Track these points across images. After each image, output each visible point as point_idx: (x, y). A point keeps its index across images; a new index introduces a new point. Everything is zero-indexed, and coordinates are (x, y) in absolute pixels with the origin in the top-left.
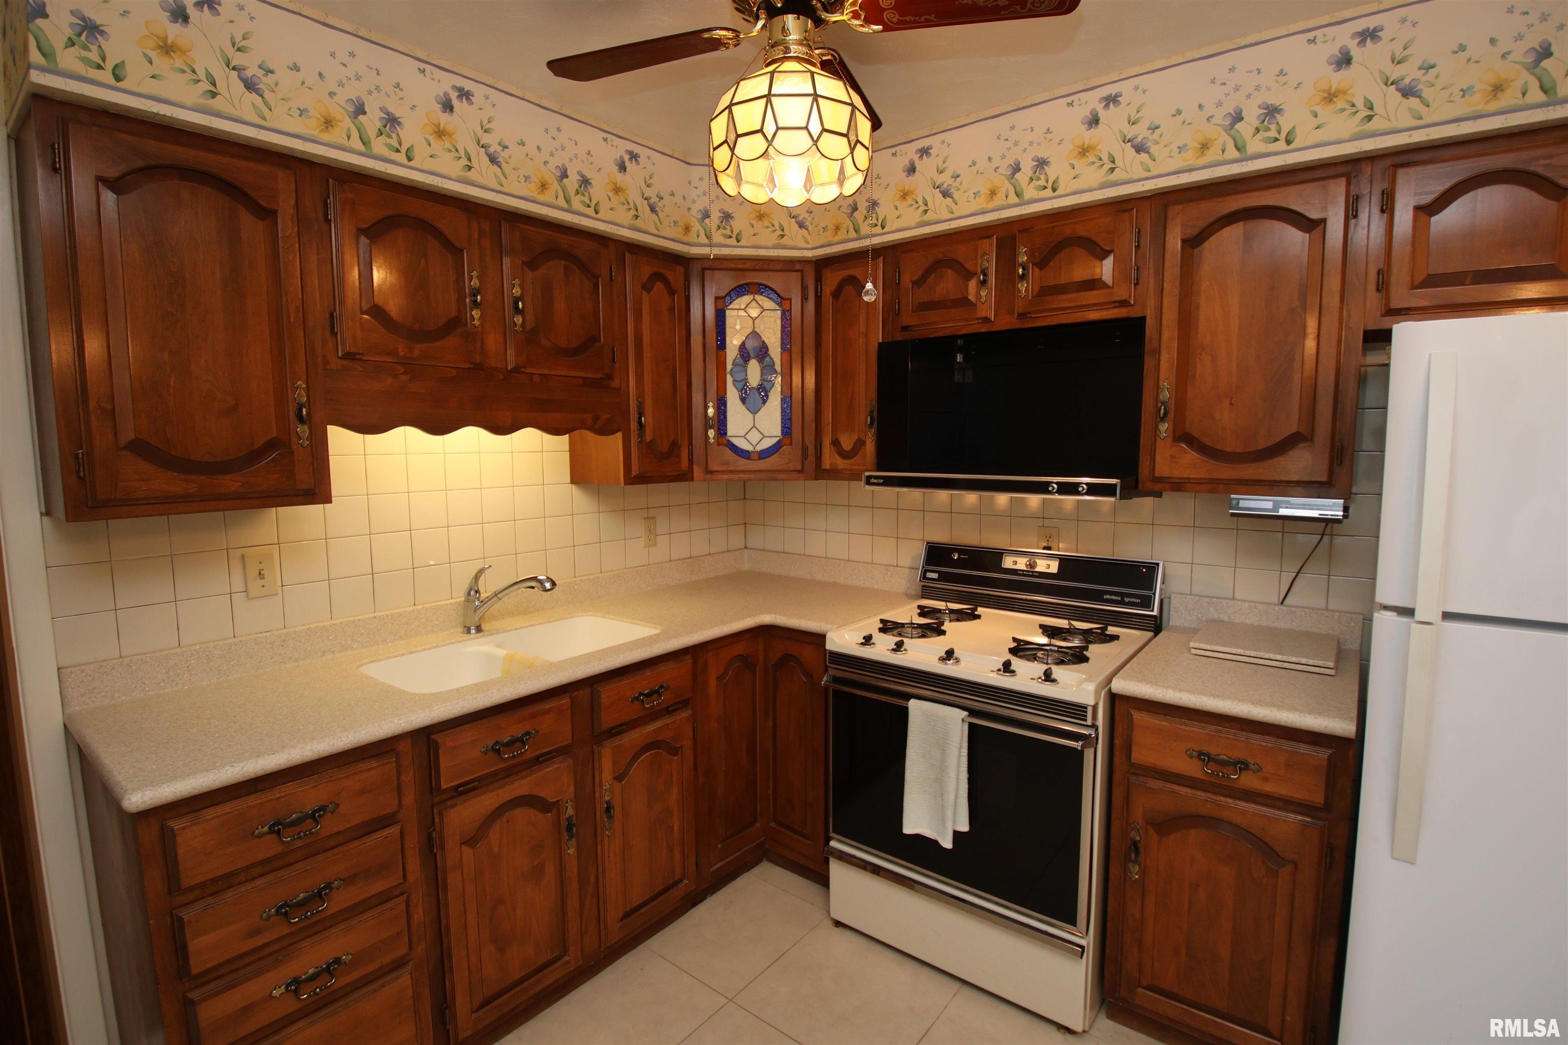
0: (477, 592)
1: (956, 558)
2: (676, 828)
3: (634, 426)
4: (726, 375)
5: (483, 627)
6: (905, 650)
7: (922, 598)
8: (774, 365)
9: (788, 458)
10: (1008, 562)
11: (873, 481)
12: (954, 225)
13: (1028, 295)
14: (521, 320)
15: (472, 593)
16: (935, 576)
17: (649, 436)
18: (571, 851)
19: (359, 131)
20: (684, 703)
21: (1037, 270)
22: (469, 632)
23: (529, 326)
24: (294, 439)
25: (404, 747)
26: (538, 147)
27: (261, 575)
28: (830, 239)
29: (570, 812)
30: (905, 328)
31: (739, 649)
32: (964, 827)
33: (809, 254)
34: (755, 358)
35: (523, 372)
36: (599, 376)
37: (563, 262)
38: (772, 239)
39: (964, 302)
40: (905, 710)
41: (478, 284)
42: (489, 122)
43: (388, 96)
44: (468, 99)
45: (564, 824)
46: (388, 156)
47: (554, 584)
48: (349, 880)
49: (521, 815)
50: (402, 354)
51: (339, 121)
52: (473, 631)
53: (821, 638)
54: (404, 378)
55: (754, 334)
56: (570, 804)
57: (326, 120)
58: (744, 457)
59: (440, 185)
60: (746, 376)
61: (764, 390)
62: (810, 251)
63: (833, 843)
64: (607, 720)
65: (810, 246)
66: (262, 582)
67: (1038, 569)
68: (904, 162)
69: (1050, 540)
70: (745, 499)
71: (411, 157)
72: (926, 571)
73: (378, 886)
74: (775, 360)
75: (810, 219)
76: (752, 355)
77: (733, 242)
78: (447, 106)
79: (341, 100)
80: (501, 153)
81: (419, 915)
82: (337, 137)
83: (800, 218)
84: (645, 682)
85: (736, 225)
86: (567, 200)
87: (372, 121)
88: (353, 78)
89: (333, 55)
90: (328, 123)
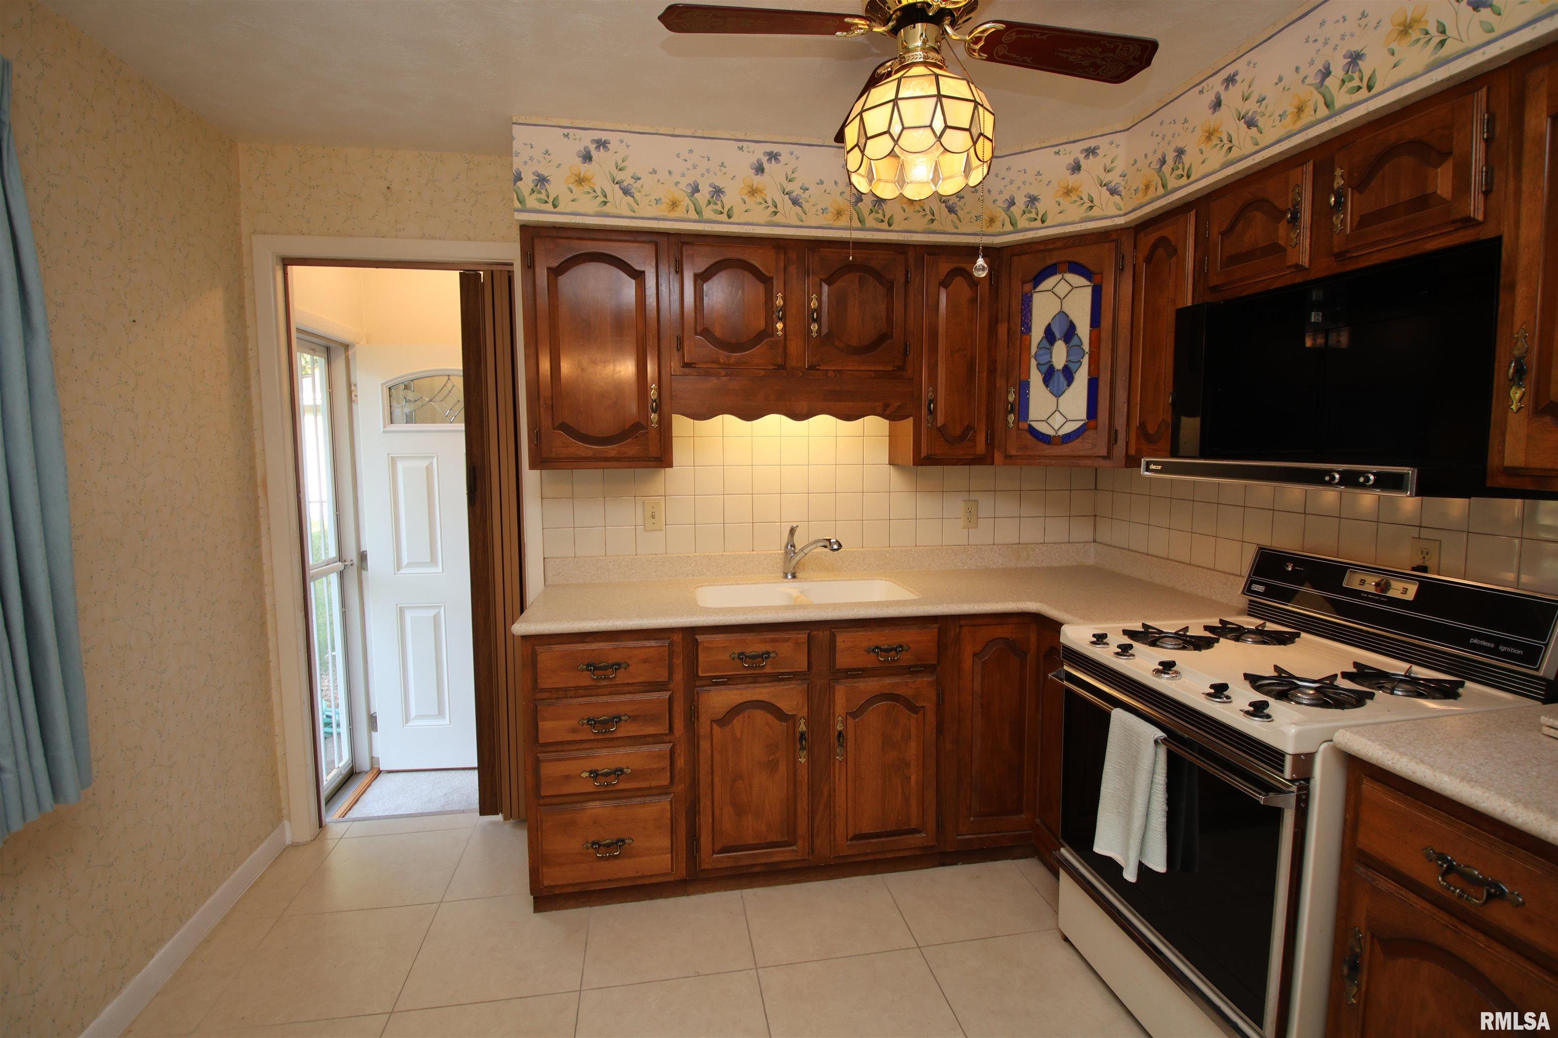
0: (791, 546)
1: (1290, 569)
2: (913, 778)
3: (924, 411)
4: (1030, 358)
5: (797, 575)
6: (1133, 655)
7: (1249, 615)
8: (1082, 344)
9: (1097, 443)
10: (1352, 581)
11: (1152, 467)
12: (1258, 158)
13: (1345, 229)
14: (817, 327)
15: (789, 547)
16: (1260, 588)
17: (940, 421)
18: (803, 760)
19: (694, 205)
20: (929, 669)
21: (1356, 195)
22: (786, 577)
23: (825, 331)
24: (649, 424)
25: (677, 638)
26: (835, 182)
27: (653, 517)
28: (1140, 201)
29: (802, 727)
30: (1214, 289)
31: (1003, 631)
32: (1158, 864)
33: (1121, 221)
34: (1061, 339)
35: (819, 370)
36: (890, 368)
37: (858, 274)
38: (1081, 212)
39: (1277, 250)
41: (782, 303)
42: (793, 173)
43: (715, 174)
44: (776, 159)
45: (798, 735)
46: (714, 219)
47: (840, 546)
48: (634, 718)
49: (760, 716)
50: (722, 361)
51: (682, 201)
52: (790, 577)
53: (1055, 626)
54: (724, 379)
55: (1062, 314)
56: (802, 721)
57: (673, 202)
58: (1045, 442)
59: (752, 232)
60: (1051, 358)
61: (1069, 374)
62: (1122, 218)
63: (1063, 851)
64: (843, 661)
65: (1122, 212)
66: (653, 521)
67: (1391, 593)
68: (1210, 97)
69: (1427, 558)
70: (1096, 489)
71: (731, 215)
72: (1251, 582)
73: (651, 730)
74: (1082, 339)
75: (1123, 183)
76: (1058, 335)
77: (1038, 224)
78: (760, 169)
79: (683, 185)
80: (803, 196)
81: (680, 763)
82: (679, 212)
83: (1113, 184)
84: (883, 638)
85: (1041, 207)
86: (861, 221)
87: (703, 196)
88: (691, 168)
89: (678, 156)
90: (674, 204)
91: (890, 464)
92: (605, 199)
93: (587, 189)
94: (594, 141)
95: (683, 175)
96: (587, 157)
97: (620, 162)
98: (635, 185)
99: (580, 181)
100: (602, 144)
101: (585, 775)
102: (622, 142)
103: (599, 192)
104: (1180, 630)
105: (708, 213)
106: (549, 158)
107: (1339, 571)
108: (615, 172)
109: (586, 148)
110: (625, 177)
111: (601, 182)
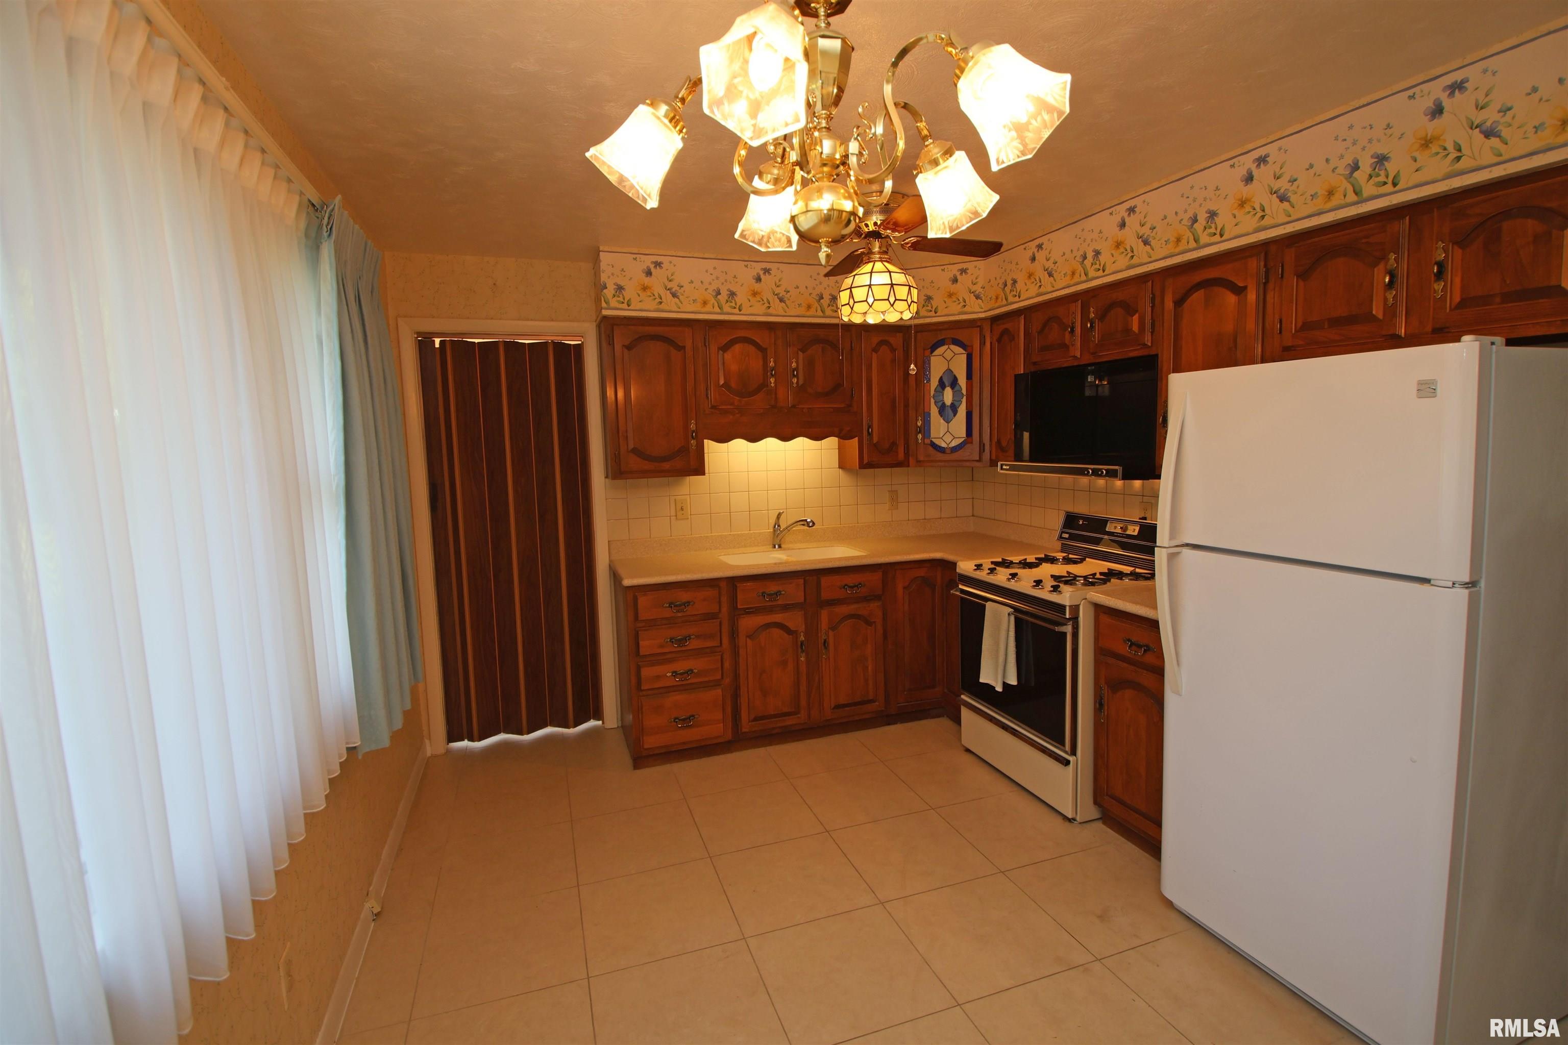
0: (778, 526)
1: (1081, 523)
2: (870, 668)
3: (865, 433)
4: (930, 398)
5: (782, 546)
6: (996, 574)
7: (1062, 552)
8: (962, 390)
9: (972, 452)
10: (1110, 528)
11: (1004, 467)
12: (1054, 295)
13: (1095, 341)
14: (796, 380)
15: (777, 526)
16: (1066, 536)
17: (875, 440)
18: (802, 659)
19: (718, 303)
20: (878, 598)
21: (1100, 322)
22: (775, 547)
23: (801, 382)
24: (690, 446)
25: (722, 584)
26: (806, 287)
27: (682, 509)
28: (993, 305)
29: (802, 638)
30: (1035, 363)
31: (922, 572)
32: (1013, 681)
33: (983, 316)
34: (949, 386)
35: (798, 408)
36: (842, 406)
37: (821, 345)
38: (959, 308)
39: (1065, 347)
40: (983, 607)
41: (774, 365)
42: (779, 281)
43: (730, 282)
44: (769, 273)
45: (799, 643)
46: (731, 312)
47: (814, 524)
48: (697, 638)
49: (776, 632)
50: (736, 404)
51: (710, 301)
52: (777, 546)
53: (953, 565)
54: (737, 415)
55: (949, 371)
56: (802, 634)
58: (941, 452)
59: (754, 320)
60: (943, 398)
61: (954, 408)
62: (983, 314)
63: (963, 696)
64: (825, 595)
65: (983, 310)
66: (683, 512)
67: (1127, 532)
68: (1029, 254)
69: (1146, 512)
70: (973, 480)
71: (741, 310)
72: (1063, 532)
73: (709, 644)
74: (962, 387)
75: (983, 294)
76: (947, 384)
77: (933, 314)
78: (758, 279)
79: (710, 291)
80: (786, 296)
81: (727, 665)
82: (708, 308)
83: (977, 292)
84: (850, 579)
85: (934, 303)
86: (823, 311)
87: (723, 297)
88: (715, 279)
89: (707, 271)
90: (705, 303)
91: (839, 468)
92: (660, 301)
93: (649, 294)
94: (652, 262)
95: (710, 284)
96: (649, 273)
97: (669, 276)
98: (680, 291)
99: (645, 288)
100: (658, 264)
101: (669, 674)
102: (671, 262)
103: (657, 295)
104: (1023, 560)
105: (727, 308)
106: (624, 274)
107: (1104, 522)
108: (667, 282)
109: (648, 267)
110: (674, 286)
111: (658, 289)
